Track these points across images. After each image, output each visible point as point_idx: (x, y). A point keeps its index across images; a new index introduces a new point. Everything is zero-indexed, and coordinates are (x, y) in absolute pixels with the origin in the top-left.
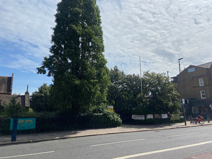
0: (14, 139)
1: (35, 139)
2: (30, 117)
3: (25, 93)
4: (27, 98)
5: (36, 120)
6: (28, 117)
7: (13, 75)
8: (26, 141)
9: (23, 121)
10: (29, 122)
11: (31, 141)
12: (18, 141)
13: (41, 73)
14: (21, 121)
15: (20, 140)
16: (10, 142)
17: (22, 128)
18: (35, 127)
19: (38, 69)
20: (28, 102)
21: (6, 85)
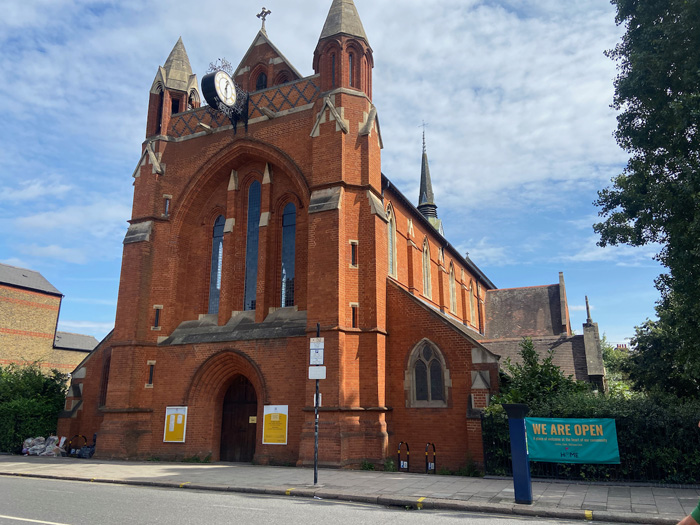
0: (523, 496)
1: (605, 509)
2: (591, 416)
3: (584, 325)
4: (592, 344)
5: (619, 427)
6: (581, 415)
7: (561, 277)
8: (571, 511)
9: (567, 429)
10: (588, 432)
11: (588, 513)
12: (538, 503)
13: (613, 242)
14: (560, 429)
15: (548, 504)
16: (510, 505)
17: (568, 457)
18: (616, 454)
19: (598, 228)
20: (596, 360)
21: (548, 311)
